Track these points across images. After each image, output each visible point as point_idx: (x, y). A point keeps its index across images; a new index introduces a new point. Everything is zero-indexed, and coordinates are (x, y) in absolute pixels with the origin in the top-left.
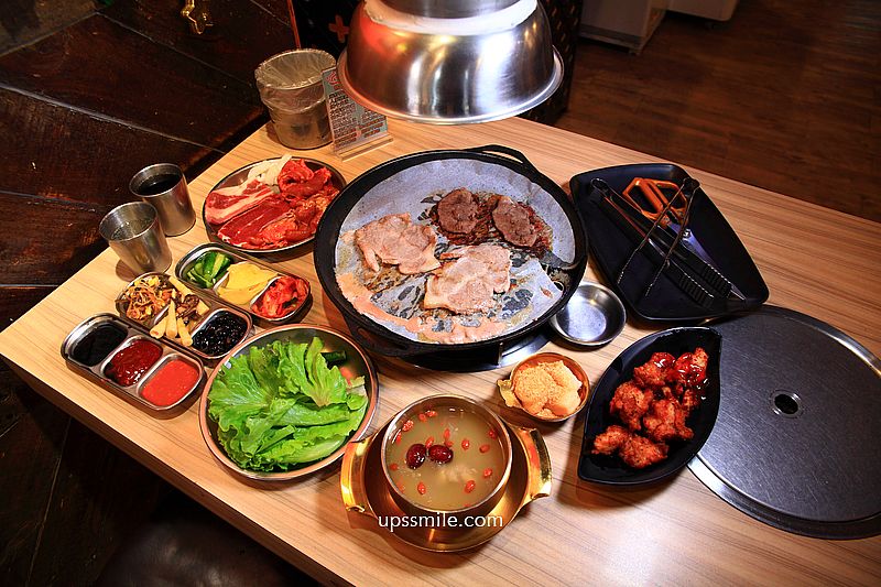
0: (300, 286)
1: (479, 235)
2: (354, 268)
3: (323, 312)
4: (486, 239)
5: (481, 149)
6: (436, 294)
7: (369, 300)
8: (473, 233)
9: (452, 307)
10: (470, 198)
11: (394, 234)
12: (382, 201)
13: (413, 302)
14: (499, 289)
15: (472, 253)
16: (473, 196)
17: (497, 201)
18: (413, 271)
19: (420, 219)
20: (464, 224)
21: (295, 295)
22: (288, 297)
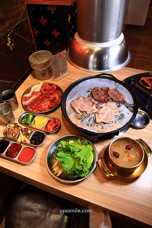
0: (57, 121)
1: (106, 100)
2: (73, 114)
3: (65, 128)
4: (108, 101)
5: (100, 75)
6: (99, 118)
7: (80, 123)
8: (104, 99)
9: (105, 122)
10: (100, 89)
11: (82, 103)
12: (75, 93)
13: (93, 122)
14: (116, 115)
15: (106, 105)
16: (101, 88)
17: (108, 89)
18: (91, 113)
19: (88, 97)
20: (101, 97)
21: (56, 124)
22: (55, 125)
